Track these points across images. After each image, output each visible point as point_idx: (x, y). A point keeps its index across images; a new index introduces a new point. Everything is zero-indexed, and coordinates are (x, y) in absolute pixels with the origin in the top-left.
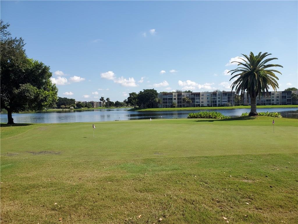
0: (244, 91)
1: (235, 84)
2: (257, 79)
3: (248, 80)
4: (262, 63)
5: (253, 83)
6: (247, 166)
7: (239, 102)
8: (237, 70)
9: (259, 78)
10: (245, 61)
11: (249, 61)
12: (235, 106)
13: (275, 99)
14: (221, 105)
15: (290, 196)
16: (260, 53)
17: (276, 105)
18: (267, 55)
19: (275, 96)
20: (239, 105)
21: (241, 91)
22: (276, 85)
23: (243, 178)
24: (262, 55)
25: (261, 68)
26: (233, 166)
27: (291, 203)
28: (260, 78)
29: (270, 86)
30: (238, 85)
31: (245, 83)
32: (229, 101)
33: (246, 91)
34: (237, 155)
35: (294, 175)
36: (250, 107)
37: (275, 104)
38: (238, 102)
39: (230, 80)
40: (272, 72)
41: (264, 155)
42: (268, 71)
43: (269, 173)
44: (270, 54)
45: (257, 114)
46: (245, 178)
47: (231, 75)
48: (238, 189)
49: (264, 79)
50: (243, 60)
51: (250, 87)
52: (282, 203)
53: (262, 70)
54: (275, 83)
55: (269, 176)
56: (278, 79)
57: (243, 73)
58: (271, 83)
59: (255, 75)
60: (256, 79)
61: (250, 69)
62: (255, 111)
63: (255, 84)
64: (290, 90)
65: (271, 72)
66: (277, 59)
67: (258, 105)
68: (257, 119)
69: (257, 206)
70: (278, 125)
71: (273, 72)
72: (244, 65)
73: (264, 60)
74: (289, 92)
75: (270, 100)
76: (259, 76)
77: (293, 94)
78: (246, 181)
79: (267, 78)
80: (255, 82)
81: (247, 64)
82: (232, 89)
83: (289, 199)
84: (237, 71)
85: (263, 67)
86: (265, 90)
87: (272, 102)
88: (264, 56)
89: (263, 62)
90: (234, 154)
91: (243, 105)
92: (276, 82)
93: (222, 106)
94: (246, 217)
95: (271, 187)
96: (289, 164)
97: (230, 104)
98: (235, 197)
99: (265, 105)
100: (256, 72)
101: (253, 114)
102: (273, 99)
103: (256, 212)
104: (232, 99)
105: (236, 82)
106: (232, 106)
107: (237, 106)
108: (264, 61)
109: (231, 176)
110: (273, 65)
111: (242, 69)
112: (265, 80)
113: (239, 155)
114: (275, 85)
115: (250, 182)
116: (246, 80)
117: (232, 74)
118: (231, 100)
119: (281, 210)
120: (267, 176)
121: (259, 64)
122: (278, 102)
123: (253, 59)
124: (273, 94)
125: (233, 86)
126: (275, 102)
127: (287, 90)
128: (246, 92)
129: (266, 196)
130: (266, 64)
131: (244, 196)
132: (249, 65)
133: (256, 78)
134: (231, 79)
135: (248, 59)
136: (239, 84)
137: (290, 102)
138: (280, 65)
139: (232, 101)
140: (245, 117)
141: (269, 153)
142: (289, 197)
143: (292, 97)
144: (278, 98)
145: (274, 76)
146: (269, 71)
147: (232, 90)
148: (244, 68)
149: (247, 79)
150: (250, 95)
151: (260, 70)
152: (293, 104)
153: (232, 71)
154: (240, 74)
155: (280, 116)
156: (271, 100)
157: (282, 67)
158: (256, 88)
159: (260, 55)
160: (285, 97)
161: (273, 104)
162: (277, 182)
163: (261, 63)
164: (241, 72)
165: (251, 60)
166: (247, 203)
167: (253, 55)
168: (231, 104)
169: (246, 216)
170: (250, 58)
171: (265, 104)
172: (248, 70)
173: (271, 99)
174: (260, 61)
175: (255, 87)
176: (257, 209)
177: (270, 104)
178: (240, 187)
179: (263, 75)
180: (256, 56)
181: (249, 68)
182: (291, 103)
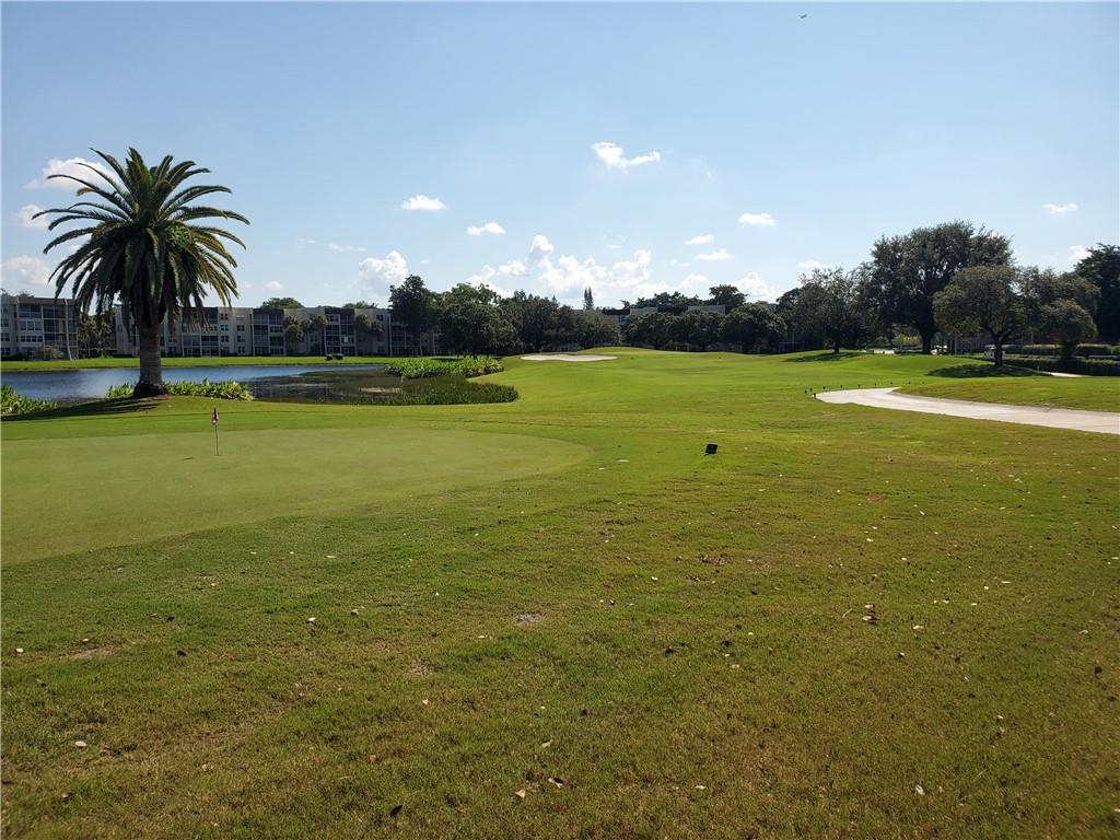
0: (112, 297)
1: (70, 270)
2: (160, 258)
3: (123, 257)
4: (177, 197)
5: (143, 271)
6: (97, 593)
7: (97, 344)
8: (76, 212)
9: (167, 254)
10: (109, 180)
11: (127, 184)
12: (80, 357)
13: (231, 333)
14: (12, 354)
15: (243, 667)
16: (168, 159)
17: (235, 355)
18: (193, 173)
19: (232, 323)
20: (94, 355)
21: (95, 297)
22: (228, 285)
23: (77, 644)
24: (176, 169)
25: (174, 215)
26: (41, 603)
27: (243, 690)
28: (171, 254)
29: (207, 287)
30: (83, 274)
31: (111, 267)
32: (49, 338)
33: (117, 301)
34: (61, 558)
35: (263, 592)
36: (136, 362)
37: (231, 351)
38: (91, 343)
39: (46, 251)
40: (213, 238)
41: (172, 541)
42: (200, 231)
43: (179, 606)
44: (206, 170)
45: (165, 391)
46: (84, 643)
47: (51, 228)
48: (46, 696)
49: (185, 260)
50: (101, 174)
51: (133, 287)
52: (212, 702)
53: (176, 224)
54: (225, 276)
55: (178, 614)
56: (235, 265)
57: (100, 227)
58: (210, 277)
59: (152, 242)
60: (157, 256)
61: (133, 216)
62: (158, 376)
63: (151, 273)
64: (280, 307)
65: (209, 235)
66: (228, 190)
67: (172, 354)
68: (164, 412)
69: (116, 740)
70: (235, 428)
71: (218, 237)
72: (104, 194)
73: (185, 189)
74: (274, 311)
75: (214, 338)
76: (168, 246)
77: (287, 323)
78: (87, 654)
79: (197, 255)
80: (151, 267)
81: (117, 195)
82: (56, 288)
83: (238, 682)
84: (74, 217)
85: (180, 212)
86: (192, 299)
87: (221, 345)
88: (182, 171)
89: (180, 195)
90: (49, 554)
91: (115, 356)
92: (229, 274)
93: (19, 357)
94: (66, 800)
95: (181, 653)
96: (253, 558)
97: (55, 351)
98: (29, 734)
99: (199, 356)
100: (156, 231)
101: (148, 390)
102: (225, 333)
103: (112, 765)
104: (64, 331)
105: (73, 261)
106: (66, 357)
107: (88, 357)
108: (184, 192)
109: (20, 650)
110: (215, 210)
111: (97, 210)
112: (192, 264)
113: (72, 557)
114: (225, 285)
115: (104, 653)
116: (117, 256)
117: (54, 224)
118: (61, 332)
119: (205, 726)
120: (171, 619)
121: (166, 202)
122: (241, 344)
123: (139, 177)
124: (225, 317)
125: (61, 276)
126: (231, 345)
127: (271, 303)
128: (120, 303)
129: (159, 692)
130: (191, 204)
131: (70, 720)
132: (126, 197)
133: (156, 251)
134: (50, 246)
135: (120, 172)
136: (86, 270)
137: (280, 347)
138: (241, 214)
139: (65, 338)
140: (117, 400)
141: (190, 531)
142: (236, 675)
143: (284, 331)
144: (240, 333)
145: (221, 251)
146: (204, 233)
147: (58, 292)
148: (108, 209)
149: (121, 251)
150: (134, 315)
151: (169, 223)
152: (290, 355)
153: (52, 211)
154: (89, 230)
155: (248, 395)
156: (220, 338)
157: (247, 222)
158: (157, 289)
159: (167, 167)
160: (265, 328)
161: (225, 354)
162: (205, 629)
163: (171, 196)
164: (95, 223)
165: (133, 179)
166: (80, 743)
167: (141, 162)
168: (61, 349)
169: (64, 796)
170: (130, 170)
171: (196, 354)
172: (124, 217)
173: (220, 334)
174: (168, 190)
175: (153, 287)
176: (117, 753)
177: (214, 353)
178: (55, 685)
179: (182, 246)
180: (153, 169)
181: (126, 211)
182: (282, 350)
